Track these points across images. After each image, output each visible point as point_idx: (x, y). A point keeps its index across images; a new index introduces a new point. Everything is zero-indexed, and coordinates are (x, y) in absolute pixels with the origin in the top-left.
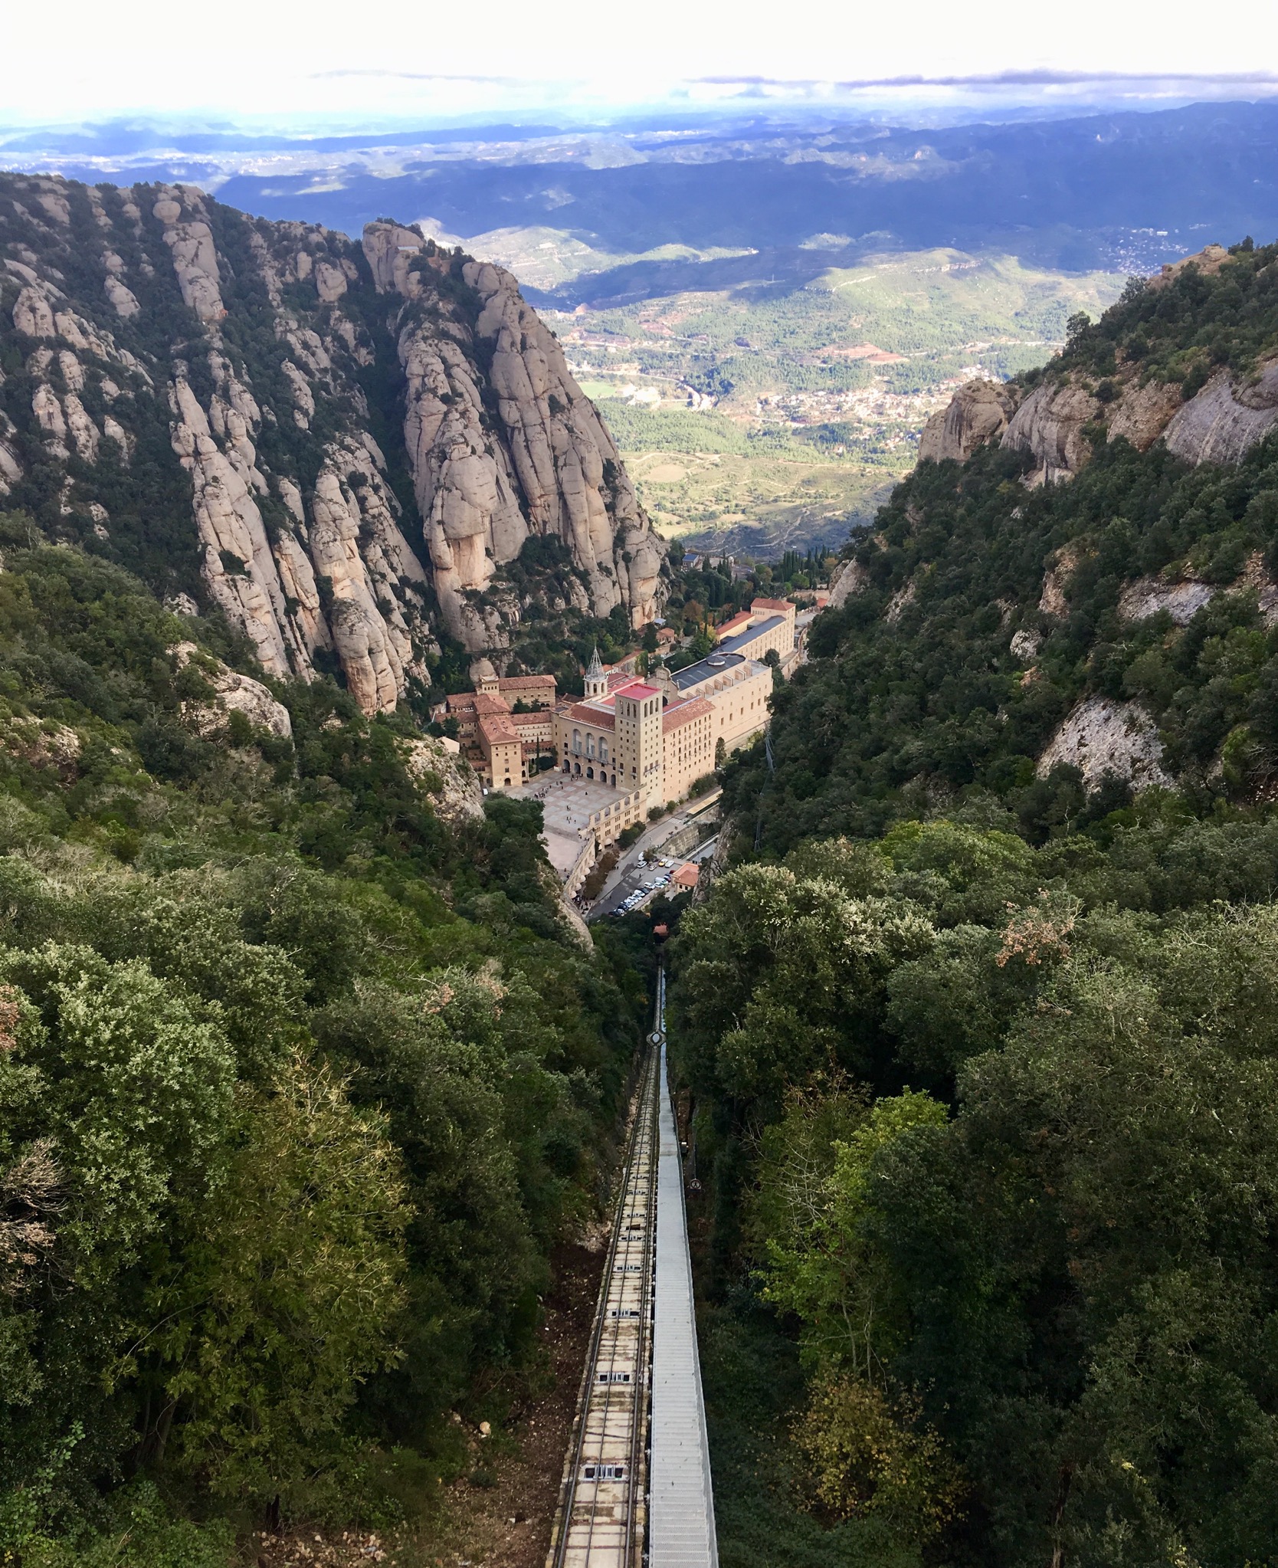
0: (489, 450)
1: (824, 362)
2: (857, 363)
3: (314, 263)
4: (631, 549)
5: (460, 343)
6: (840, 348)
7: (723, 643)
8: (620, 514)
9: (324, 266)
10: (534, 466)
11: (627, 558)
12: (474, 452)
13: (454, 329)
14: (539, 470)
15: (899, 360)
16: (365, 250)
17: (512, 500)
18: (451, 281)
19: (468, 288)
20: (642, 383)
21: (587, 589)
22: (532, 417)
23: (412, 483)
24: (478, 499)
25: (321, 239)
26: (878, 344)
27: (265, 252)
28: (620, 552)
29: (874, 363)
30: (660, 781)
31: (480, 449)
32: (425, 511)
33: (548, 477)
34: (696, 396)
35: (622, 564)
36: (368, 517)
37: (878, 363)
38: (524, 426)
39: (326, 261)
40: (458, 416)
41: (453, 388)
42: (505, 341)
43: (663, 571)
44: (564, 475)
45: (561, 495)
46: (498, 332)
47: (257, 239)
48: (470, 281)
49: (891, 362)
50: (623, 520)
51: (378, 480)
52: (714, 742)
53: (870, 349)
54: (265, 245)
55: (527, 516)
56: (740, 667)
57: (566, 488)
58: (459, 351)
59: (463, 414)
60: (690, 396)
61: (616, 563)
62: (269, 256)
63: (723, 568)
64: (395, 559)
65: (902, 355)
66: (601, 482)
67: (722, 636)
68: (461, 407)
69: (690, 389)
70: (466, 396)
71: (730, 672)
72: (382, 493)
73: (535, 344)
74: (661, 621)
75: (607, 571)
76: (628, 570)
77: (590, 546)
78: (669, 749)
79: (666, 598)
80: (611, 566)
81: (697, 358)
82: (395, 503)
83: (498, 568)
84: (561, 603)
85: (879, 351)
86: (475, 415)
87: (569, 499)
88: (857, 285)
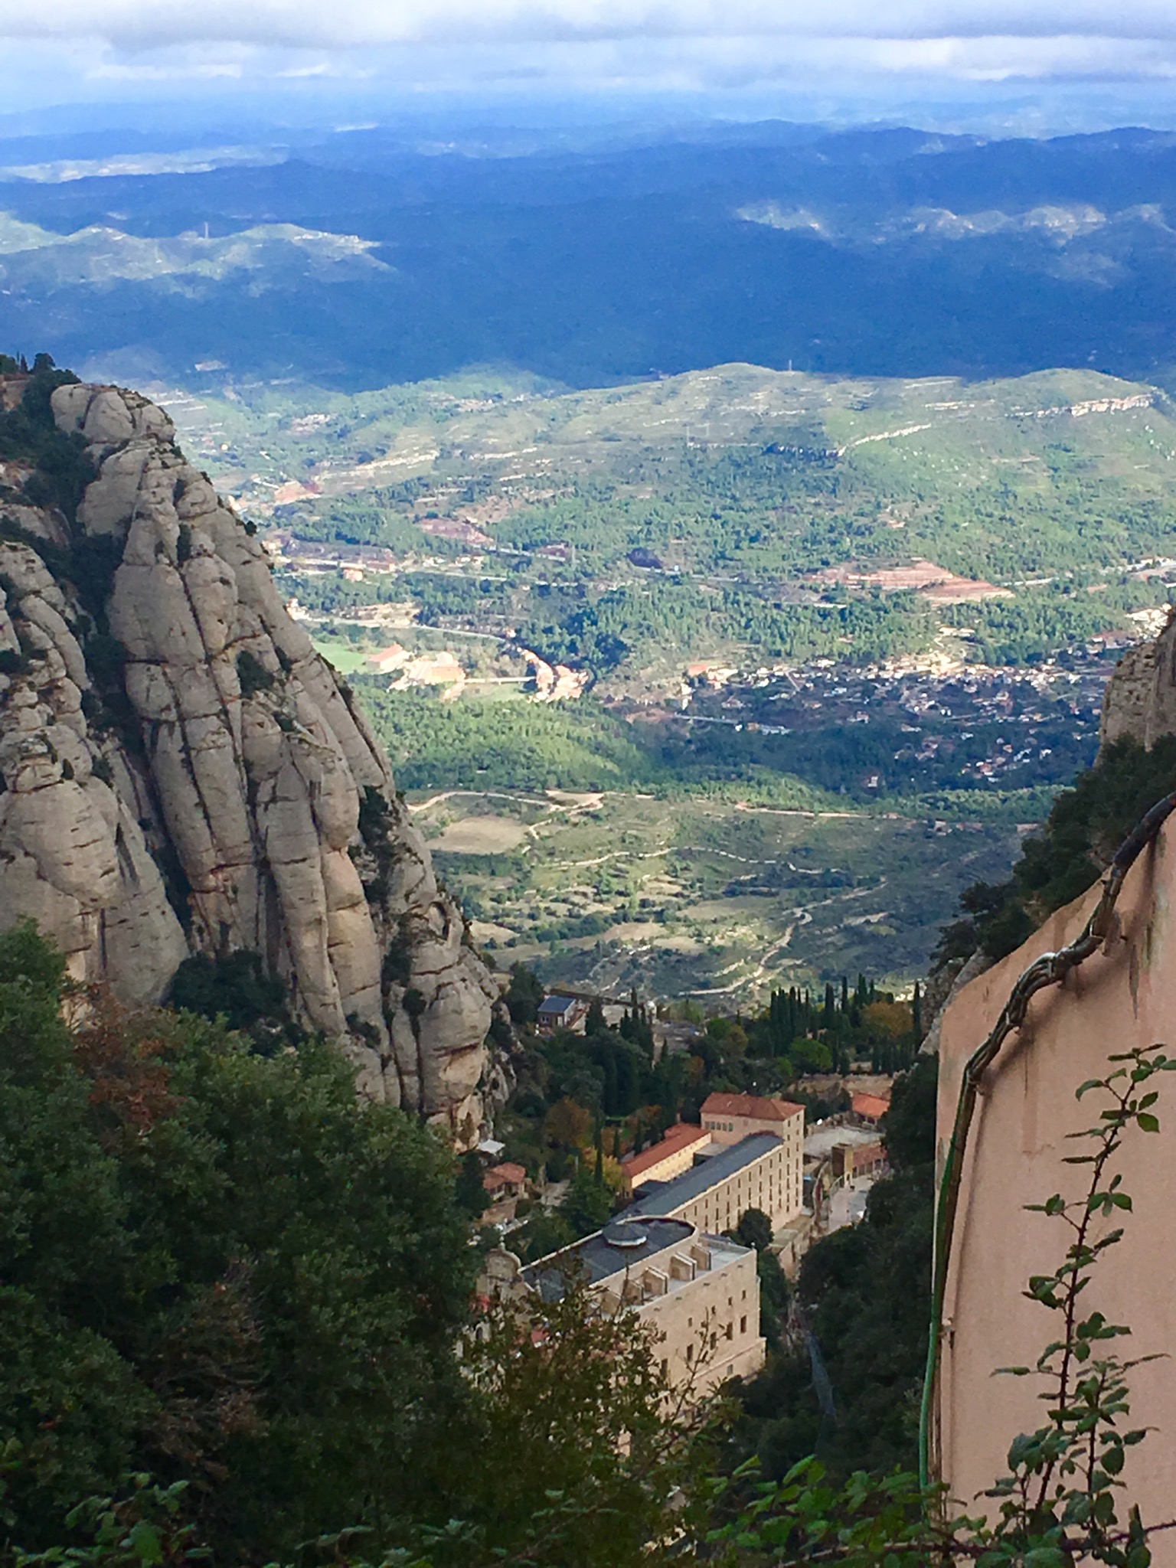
0: (102, 770)
1: (827, 599)
2: (901, 600)
4: (425, 984)
5: (42, 548)
6: (858, 570)
7: (639, 1195)
8: (399, 906)
10: (202, 804)
11: (415, 1005)
12: (68, 773)
13: (30, 518)
14: (212, 812)
15: (992, 594)
17: (151, 877)
18: (25, 422)
19: (64, 436)
20: (420, 644)
22: (198, 697)
24: (73, 875)
26: (944, 561)
28: (398, 990)
29: (938, 600)
31: (83, 765)
33: (236, 829)
34: (544, 671)
35: (402, 1018)
37: (947, 600)
38: (182, 718)
40: (33, 697)
41: (24, 640)
42: (141, 540)
43: (497, 1035)
44: (271, 821)
45: (264, 865)
46: (126, 523)
48: (66, 423)
49: (975, 598)
50: (404, 920)
53: (926, 572)
55: (184, 914)
56: (680, 1250)
57: (276, 849)
58: (39, 562)
59: (48, 693)
60: (531, 670)
61: (388, 1017)
63: (635, 1027)
65: (998, 584)
66: (355, 838)
67: (637, 1181)
68: (41, 678)
69: (530, 656)
70: (54, 655)
71: (656, 1264)
73: (209, 546)
74: (492, 1147)
75: (370, 1036)
76: (416, 1031)
77: (329, 977)
79: (502, 1095)
80: (377, 1021)
81: (544, 590)
85: (948, 576)
86: (72, 696)
87: (283, 874)
88: (891, 442)
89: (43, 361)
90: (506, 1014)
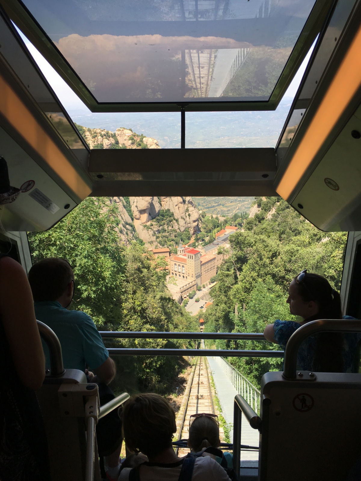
3: (103, 139)
4: (191, 213)
7: (217, 238)
8: (187, 203)
9: (105, 140)
11: (189, 215)
16: (117, 135)
17: (157, 200)
18: (140, 143)
19: (145, 144)
21: (178, 224)
24: (147, 199)
25: (105, 133)
27: (90, 136)
28: (187, 214)
32: (132, 203)
35: (188, 217)
39: (106, 138)
43: (200, 219)
47: (87, 133)
48: (145, 142)
50: (188, 205)
54: (90, 135)
55: (161, 204)
61: (186, 217)
62: (91, 138)
63: (217, 218)
64: (123, 216)
75: (183, 219)
76: (190, 218)
77: (179, 212)
78: (203, 269)
79: (200, 226)
80: (185, 217)
82: (124, 201)
83: (153, 218)
84: (170, 228)
89: (142, 135)
90: (201, 216)
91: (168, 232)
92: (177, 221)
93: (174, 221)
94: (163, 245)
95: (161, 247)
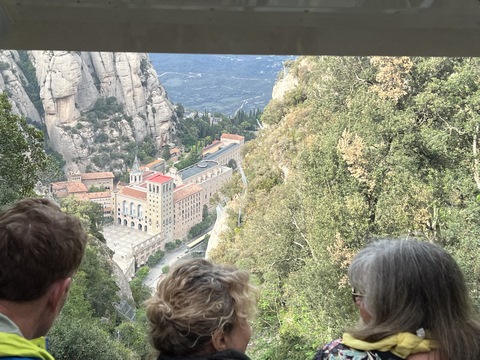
4: (156, 106)
7: (205, 156)
8: (150, 87)
11: (154, 111)
14: (105, 64)
17: (90, 79)
21: (132, 126)
23: (35, 69)
24: (71, 77)
28: (149, 107)
30: (172, 229)
32: (41, 84)
33: (111, 69)
35: (151, 113)
36: (8, 87)
43: (173, 119)
44: (119, 66)
45: (117, 77)
50: (151, 91)
51: (15, 66)
52: (202, 207)
55: (99, 88)
56: (215, 167)
57: (120, 73)
61: (147, 113)
63: (206, 118)
64: (23, 108)
66: (139, 71)
67: (205, 153)
71: (209, 171)
72: (17, 74)
74: (172, 144)
75: (143, 117)
76: (154, 117)
78: (177, 211)
79: (174, 133)
80: (145, 114)
82: (25, 79)
83: (82, 114)
84: (116, 133)
87: (122, 78)
90: (175, 114)
91: (112, 141)
92: (129, 120)
93: (124, 121)
94: (101, 167)
95: (97, 168)
